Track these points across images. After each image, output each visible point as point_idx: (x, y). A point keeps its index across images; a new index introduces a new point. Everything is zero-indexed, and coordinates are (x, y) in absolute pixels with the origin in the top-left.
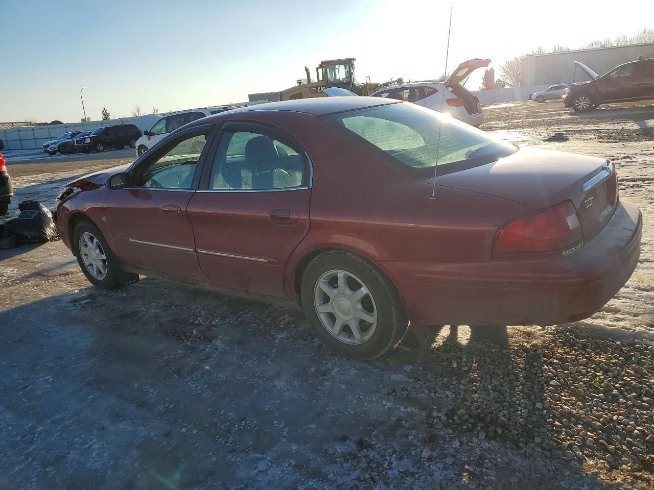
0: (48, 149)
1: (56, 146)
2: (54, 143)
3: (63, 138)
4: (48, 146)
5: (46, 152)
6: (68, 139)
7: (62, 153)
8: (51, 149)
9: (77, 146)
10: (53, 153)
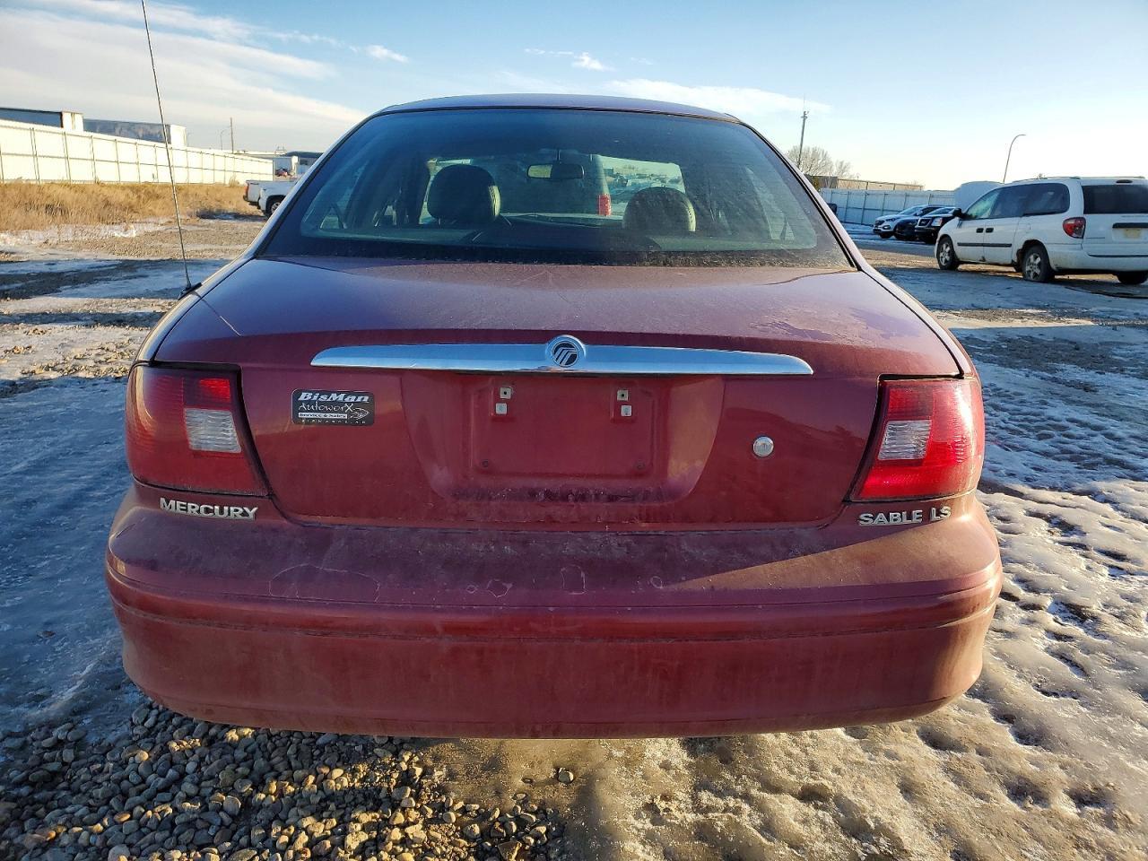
0: (880, 227)
1: (892, 225)
2: (892, 220)
3: (909, 213)
4: (881, 222)
5: (876, 232)
6: (916, 215)
7: (899, 238)
8: (883, 228)
9: (918, 229)
10: (885, 236)
